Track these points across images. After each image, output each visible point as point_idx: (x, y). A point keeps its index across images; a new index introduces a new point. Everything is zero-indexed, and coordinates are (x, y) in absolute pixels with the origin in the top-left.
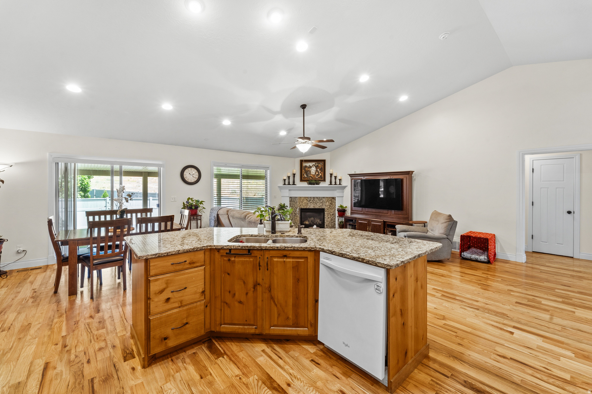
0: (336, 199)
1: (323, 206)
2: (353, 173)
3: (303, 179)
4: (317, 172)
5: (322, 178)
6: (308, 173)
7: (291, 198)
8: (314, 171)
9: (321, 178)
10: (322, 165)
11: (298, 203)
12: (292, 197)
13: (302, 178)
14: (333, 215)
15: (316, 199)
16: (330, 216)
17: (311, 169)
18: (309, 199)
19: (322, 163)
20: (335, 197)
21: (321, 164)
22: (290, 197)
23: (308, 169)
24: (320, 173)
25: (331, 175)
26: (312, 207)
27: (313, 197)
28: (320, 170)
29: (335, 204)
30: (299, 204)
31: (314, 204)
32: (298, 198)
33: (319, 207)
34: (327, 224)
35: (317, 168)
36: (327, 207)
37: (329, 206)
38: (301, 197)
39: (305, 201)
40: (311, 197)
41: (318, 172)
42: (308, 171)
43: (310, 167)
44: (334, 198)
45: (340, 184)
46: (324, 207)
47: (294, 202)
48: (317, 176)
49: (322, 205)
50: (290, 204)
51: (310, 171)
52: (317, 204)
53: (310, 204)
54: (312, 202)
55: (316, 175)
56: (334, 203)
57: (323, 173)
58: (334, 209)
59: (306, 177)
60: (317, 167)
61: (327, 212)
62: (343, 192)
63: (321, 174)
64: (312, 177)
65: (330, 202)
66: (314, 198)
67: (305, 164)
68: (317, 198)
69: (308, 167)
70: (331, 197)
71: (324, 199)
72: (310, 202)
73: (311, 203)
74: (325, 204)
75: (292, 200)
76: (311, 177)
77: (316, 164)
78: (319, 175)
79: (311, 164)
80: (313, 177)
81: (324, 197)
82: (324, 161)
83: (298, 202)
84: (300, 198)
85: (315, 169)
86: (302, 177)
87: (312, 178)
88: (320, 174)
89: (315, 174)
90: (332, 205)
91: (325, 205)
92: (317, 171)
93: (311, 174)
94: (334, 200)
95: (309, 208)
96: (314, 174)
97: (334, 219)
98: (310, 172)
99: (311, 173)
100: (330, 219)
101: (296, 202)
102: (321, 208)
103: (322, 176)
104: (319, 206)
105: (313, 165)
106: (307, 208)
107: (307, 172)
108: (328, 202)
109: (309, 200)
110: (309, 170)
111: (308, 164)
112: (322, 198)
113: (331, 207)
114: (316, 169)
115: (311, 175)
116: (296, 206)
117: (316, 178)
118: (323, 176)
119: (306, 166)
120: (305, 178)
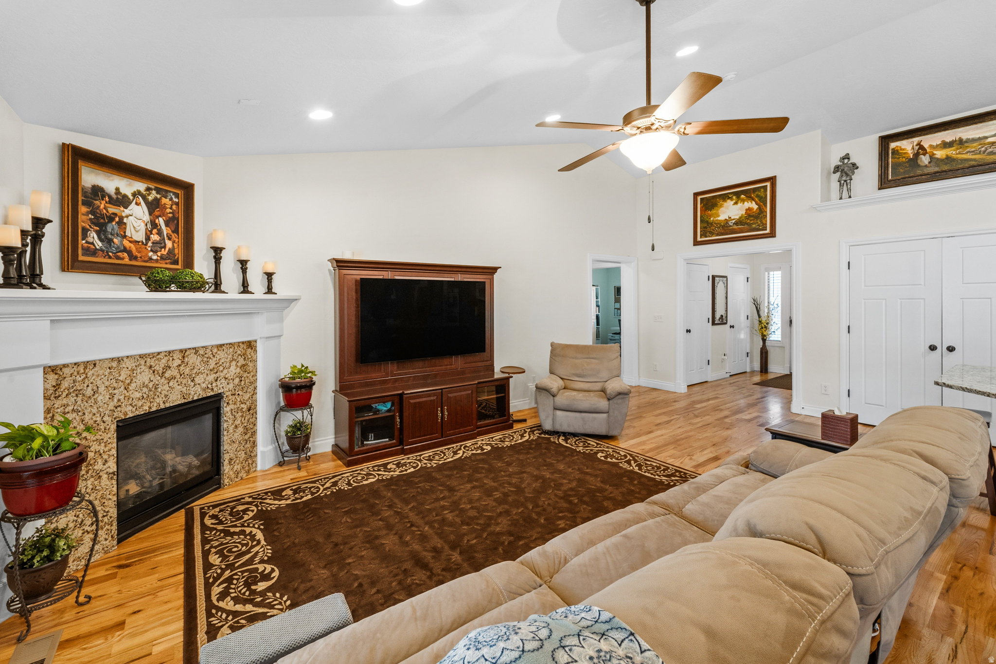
0: (258, 349)
1: (219, 383)
2: (348, 256)
3: (81, 258)
4: (155, 231)
5: (176, 262)
6: (109, 230)
7: (52, 377)
8: (143, 225)
9: (171, 263)
10: (177, 204)
11: (103, 397)
12: (65, 366)
13: (80, 252)
14: (249, 410)
15: (192, 359)
16: (242, 416)
17: (127, 212)
18: (164, 361)
19: (177, 196)
20: (256, 341)
21: (171, 199)
22: (52, 370)
23: (112, 209)
24: (169, 239)
25: (217, 252)
26: (175, 399)
27: (181, 351)
28: (167, 225)
29: (255, 366)
30: (112, 396)
31: (184, 381)
32: (107, 364)
33: (204, 390)
34: (232, 455)
35: (157, 213)
36: (231, 386)
37: (237, 380)
38: (119, 360)
39: (144, 376)
40: (170, 352)
41: (160, 233)
42: (111, 219)
43: (122, 201)
44: (250, 345)
45: (270, 290)
46: (222, 387)
47: (78, 393)
48: (155, 252)
49: (216, 381)
50: (48, 411)
51: (121, 218)
52: (197, 380)
53: (166, 387)
54: (175, 373)
55: (150, 244)
56: (251, 364)
57: (179, 239)
58: (252, 387)
59: (101, 250)
60: (153, 207)
61: (232, 406)
62: (281, 320)
63: (174, 242)
64: (129, 253)
65: (241, 361)
66: (183, 352)
67: (90, 177)
68: (196, 350)
69: (110, 197)
70: (243, 343)
71: (221, 355)
72: (167, 375)
73: (169, 380)
74: (225, 371)
75: (65, 384)
76: (125, 250)
77: (148, 189)
78: (165, 247)
79: (128, 186)
80: (135, 252)
81: (221, 346)
82: (187, 189)
83: (102, 389)
84: (114, 364)
85: (147, 217)
86: (80, 246)
87: (132, 257)
88: (169, 244)
89: (148, 238)
90: (245, 375)
91: (226, 378)
92: (154, 225)
93: (125, 237)
94: (252, 354)
95: (163, 406)
96: (140, 236)
97: (251, 426)
98: (121, 223)
99: (128, 234)
100: (241, 429)
101: (89, 392)
102: (212, 393)
103: (176, 251)
104: (204, 385)
105: (134, 195)
106: (154, 409)
107: (105, 225)
108: (234, 363)
109: (159, 368)
110: (115, 214)
111: (111, 183)
112: (215, 350)
113: (243, 383)
114: (150, 214)
115: (126, 243)
116: (87, 418)
117: (151, 259)
118: (179, 253)
119: (98, 191)
120: (94, 252)
